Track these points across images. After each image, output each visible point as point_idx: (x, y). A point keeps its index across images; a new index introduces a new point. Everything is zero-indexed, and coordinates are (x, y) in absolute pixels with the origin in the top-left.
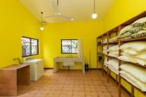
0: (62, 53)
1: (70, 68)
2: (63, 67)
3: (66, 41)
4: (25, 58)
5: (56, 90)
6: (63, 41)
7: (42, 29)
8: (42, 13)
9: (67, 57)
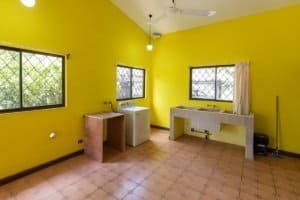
0: (191, 98)
1: (212, 137)
2: (193, 130)
3: (203, 70)
4: (120, 103)
5: (164, 177)
6: (196, 72)
7: (150, 47)
8: (151, 16)
9: (202, 109)
